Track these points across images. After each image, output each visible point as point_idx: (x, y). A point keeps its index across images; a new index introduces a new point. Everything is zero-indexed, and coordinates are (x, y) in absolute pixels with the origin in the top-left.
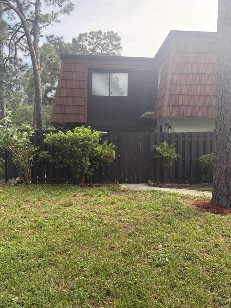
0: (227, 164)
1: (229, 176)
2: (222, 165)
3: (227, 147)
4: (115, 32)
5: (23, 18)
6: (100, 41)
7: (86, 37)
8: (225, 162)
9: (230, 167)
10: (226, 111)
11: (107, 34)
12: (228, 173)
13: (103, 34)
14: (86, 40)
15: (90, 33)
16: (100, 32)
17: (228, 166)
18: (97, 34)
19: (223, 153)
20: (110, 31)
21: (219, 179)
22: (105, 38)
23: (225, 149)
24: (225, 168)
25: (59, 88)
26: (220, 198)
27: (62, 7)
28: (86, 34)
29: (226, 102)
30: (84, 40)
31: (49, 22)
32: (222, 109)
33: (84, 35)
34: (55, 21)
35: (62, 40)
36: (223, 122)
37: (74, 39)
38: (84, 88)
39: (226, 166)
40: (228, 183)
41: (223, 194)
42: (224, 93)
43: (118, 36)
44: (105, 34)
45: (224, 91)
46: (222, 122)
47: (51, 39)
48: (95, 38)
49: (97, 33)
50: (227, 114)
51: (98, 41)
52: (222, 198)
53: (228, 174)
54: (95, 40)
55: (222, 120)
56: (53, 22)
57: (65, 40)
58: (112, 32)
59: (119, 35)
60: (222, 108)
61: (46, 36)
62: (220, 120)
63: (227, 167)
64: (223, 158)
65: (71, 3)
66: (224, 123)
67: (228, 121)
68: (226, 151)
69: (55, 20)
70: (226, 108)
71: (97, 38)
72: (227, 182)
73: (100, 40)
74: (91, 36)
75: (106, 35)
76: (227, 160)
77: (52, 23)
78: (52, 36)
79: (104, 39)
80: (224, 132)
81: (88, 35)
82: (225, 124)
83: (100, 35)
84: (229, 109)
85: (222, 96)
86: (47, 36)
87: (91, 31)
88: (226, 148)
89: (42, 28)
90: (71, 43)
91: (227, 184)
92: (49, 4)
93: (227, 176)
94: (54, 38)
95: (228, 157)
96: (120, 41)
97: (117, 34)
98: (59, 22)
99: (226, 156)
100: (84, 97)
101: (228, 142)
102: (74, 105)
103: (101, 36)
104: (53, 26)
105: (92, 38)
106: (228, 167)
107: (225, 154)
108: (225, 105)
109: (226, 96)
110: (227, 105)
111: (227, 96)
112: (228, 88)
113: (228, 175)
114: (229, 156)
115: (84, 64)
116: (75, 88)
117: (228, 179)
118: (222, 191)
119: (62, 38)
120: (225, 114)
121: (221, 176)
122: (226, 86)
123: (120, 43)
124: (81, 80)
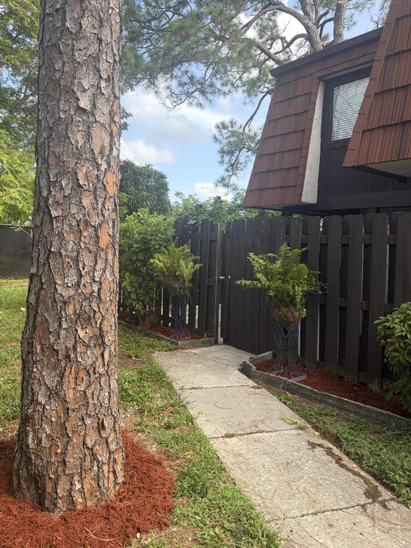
115: (312, 74)
116: (288, 133)
124: (302, 111)
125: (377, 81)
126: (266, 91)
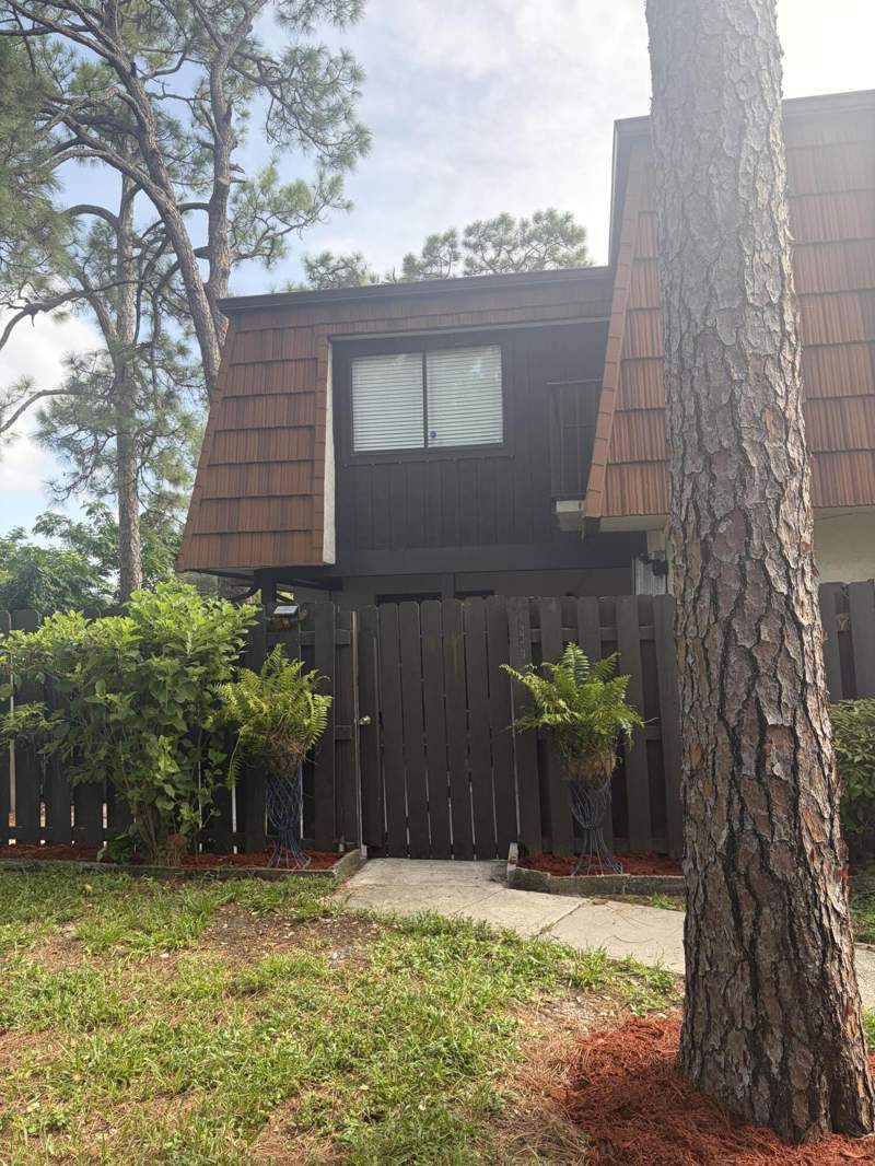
0: (736, 807)
1: (752, 893)
2: (712, 810)
3: (729, 691)
4: (560, 214)
5: (163, 198)
6: (509, 252)
7: (453, 246)
8: (723, 789)
9: (754, 831)
10: (709, 461)
11: (532, 226)
12: (743, 870)
13: (517, 226)
14: (456, 257)
15: (469, 232)
16: (505, 221)
17: (741, 821)
18: (496, 229)
19: (711, 729)
20: (544, 210)
21: (703, 905)
22: (526, 242)
23: (717, 705)
24: (725, 833)
25: (216, 432)
26: (714, 1041)
27: (327, 145)
28: (453, 234)
29: (703, 402)
30: (447, 258)
31: (313, 212)
32: (689, 450)
33: (446, 239)
34: (334, 206)
35: (359, 267)
36: (697, 530)
37: (409, 260)
38: (312, 423)
39: (729, 821)
40: (753, 942)
41: (731, 1012)
42: (688, 349)
43: (573, 226)
44: (524, 225)
45: (687, 335)
46: (690, 529)
47: (322, 270)
48: (489, 244)
49: (495, 225)
50: (713, 478)
51: (503, 255)
52: (723, 1041)
53: (746, 876)
54: (490, 254)
55: (692, 518)
56: (325, 211)
57: (371, 265)
58: (551, 215)
59: (578, 221)
60: (684, 442)
61: (307, 261)
62: (683, 519)
63: (736, 826)
64: (710, 763)
65: (357, 127)
66: (703, 534)
67: (722, 519)
68: (721, 717)
69: (334, 201)
70: (706, 439)
71: (498, 245)
72: (747, 931)
73: (509, 248)
74: (472, 239)
75: (528, 230)
76: (734, 782)
77: (321, 214)
78: (325, 260)
79: (522, 245)
80: (706, 594)
81: (461, 237)
82: (705, 542)
83: (507, 230)
84: (725, 444)
85: (683, 367)
86: (310, 260)
87: (471, 224)
88: (723, 695)
89: (286, 235)
90: (399, 274)
91: (746, 944)
92: (287, 144)
93: (742, 891)
94: (333, 263)
95: (739, 761)
96: (582, 240)
97: (568, 218)
98: (349, 206)
99: (727, 749)
100: (312, 461)
101: (733, 659)
102: (270, 497)
103: (511, 234)
104: (327, 223)
105: (475, 247)
106: (742, 825)
107: (723, 738)
108: (698, 422)
109: (700, 362)
110: (713, 423)
111: (705, 366)
112: (706, 312)
113: (748, 886)
114: (745, 756)
115: (313, 326)
116: (276, 428)
117: (748, 913)
118: (724, 995)
119: (358, 259)
120: (703, 479)
121: (710, 889)
122: (693, 308)
123: (583, 251)
124: (302, 390)
125: (615, 393)
126: (23, 306)
